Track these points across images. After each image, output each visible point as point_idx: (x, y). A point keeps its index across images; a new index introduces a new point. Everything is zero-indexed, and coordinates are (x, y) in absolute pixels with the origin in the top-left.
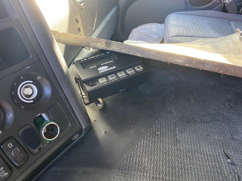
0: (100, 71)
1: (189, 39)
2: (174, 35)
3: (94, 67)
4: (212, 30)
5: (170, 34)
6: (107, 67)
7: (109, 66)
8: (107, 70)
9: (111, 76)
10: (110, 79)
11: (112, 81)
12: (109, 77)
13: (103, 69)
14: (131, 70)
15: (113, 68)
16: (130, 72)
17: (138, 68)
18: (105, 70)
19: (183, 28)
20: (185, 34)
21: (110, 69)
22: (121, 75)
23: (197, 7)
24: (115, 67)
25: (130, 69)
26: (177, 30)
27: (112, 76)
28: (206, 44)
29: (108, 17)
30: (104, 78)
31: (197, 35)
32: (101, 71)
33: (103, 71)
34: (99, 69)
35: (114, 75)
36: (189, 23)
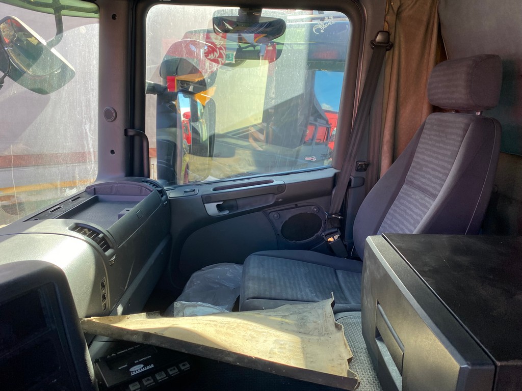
0: (132, 372)
1: (272, 303)
2: (251, 295)
3: (124, 367)
4: (308, 285)
5: (246, 293)
6: (142, 366)
7: (146, 363)
8: (142, 370)
9: (146, 379)
10: (145, 384)
11: (148, 386)
12: (143, 380)
13: (137, 369)
14: (174, 369)
15: (150, 367)
16: (173, 372)
17: (184, 365)
18: (140, 371)
19: (266, 282)
20: (267, 294)
21: (146, 369)
22: (161, 377)
23: (293, 241)
24: (152, 366)
25: (172, 368)
26: (256, 286)
27: (148, 380)
28: (291, 314)
29: (151, 261)
30: (137, 383)
31: (284, 296)
32: (134, 372)
33: (137, 372)
34: (131, 370)
35: (150, 378)
36: (276, 274)
